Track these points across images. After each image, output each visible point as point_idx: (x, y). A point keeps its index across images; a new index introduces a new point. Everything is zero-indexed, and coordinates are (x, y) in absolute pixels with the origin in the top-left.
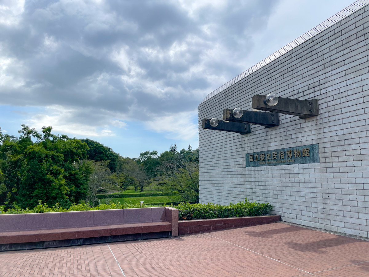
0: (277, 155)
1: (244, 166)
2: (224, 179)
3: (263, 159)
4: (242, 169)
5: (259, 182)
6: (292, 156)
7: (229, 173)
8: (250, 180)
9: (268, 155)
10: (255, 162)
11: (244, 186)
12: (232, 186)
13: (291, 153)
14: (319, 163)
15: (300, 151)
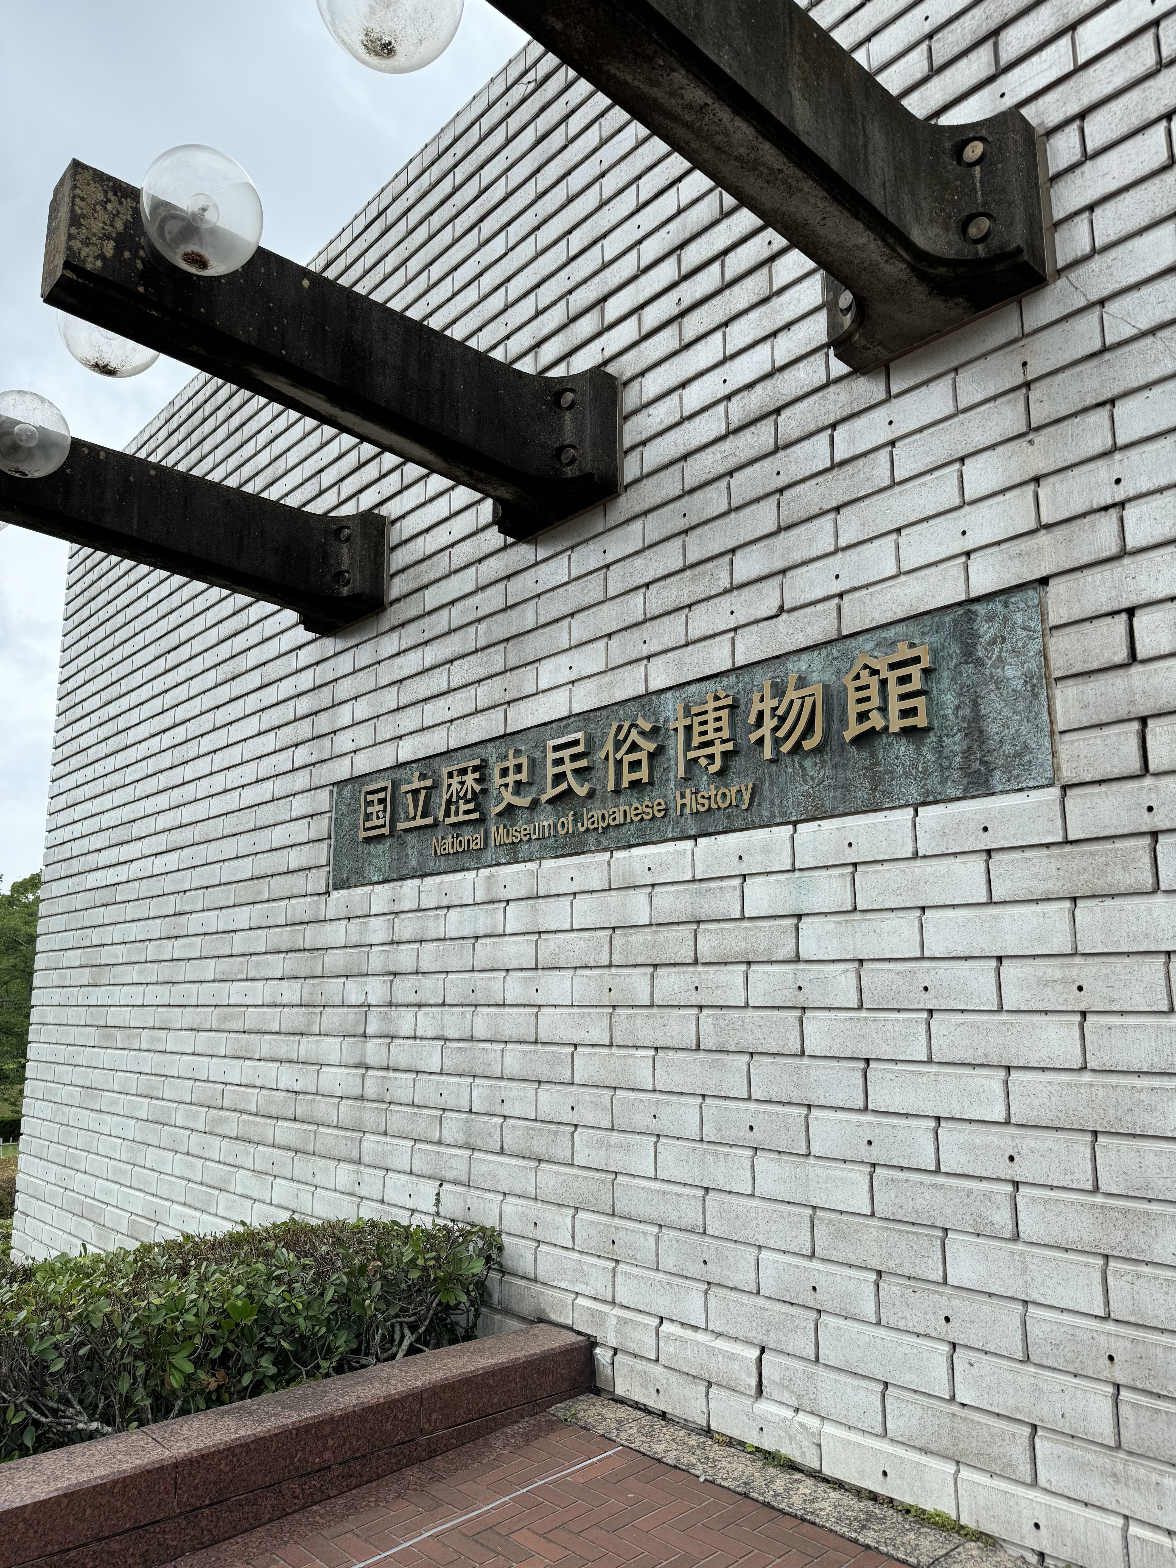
0: (583, 763)
1: (317, 881)
2: (176, 994)
3: (463, 807)
4: (300, 908)
5: (420, 1006)
6: (729, 746)
7: (211, 945)
8: (354, 991)
9: (505, 772)
10: (403, 844)
11: (306, 1047)
12: (223, 1043)
13: (725, 723)
14: (1054, 792)
15: (817, 689)
